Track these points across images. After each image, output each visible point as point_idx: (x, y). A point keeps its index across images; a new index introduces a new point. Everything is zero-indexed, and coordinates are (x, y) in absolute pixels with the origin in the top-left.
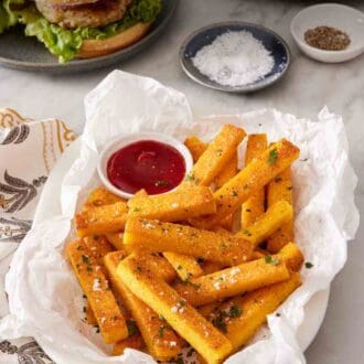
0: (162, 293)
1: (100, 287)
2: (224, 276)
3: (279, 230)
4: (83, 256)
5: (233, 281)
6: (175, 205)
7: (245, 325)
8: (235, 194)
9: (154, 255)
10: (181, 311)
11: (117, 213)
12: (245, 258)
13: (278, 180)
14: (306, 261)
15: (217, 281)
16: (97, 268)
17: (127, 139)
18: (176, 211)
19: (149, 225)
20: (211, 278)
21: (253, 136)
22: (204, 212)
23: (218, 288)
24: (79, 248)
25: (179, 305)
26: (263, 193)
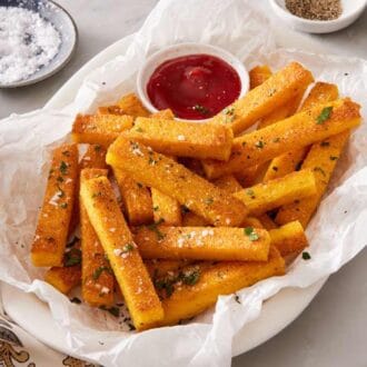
0: (113, 230)
1: (58, 202)
2: (193, 234)
3: (297, 202)
4: (63, 163)
5: (199, 243)
6: (181, 138)
7: (194, 297)
8: (261, 146)
9: (140, 186)
10: (124, 256)
11: (118, 127)
12: (228, 221)
13: (325, 144)
14: (306, 250)
15: (184, 237)
16: (69, 180)
17: (189, 48)
18: (180, 144)
19: (138, 151)
20: (180, 232)
21: (322, 84)
22: (213, 155)
23: (180, 246)
24: (64, 153)
25: (125, 249)
26: (301, 154)
